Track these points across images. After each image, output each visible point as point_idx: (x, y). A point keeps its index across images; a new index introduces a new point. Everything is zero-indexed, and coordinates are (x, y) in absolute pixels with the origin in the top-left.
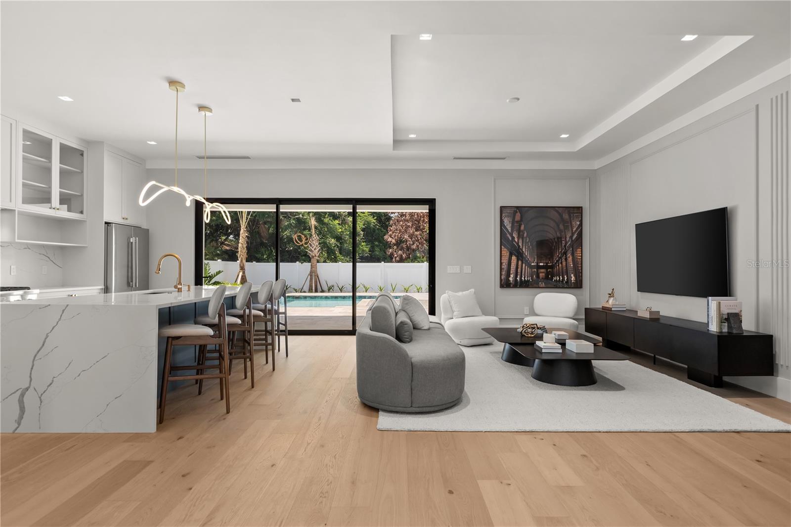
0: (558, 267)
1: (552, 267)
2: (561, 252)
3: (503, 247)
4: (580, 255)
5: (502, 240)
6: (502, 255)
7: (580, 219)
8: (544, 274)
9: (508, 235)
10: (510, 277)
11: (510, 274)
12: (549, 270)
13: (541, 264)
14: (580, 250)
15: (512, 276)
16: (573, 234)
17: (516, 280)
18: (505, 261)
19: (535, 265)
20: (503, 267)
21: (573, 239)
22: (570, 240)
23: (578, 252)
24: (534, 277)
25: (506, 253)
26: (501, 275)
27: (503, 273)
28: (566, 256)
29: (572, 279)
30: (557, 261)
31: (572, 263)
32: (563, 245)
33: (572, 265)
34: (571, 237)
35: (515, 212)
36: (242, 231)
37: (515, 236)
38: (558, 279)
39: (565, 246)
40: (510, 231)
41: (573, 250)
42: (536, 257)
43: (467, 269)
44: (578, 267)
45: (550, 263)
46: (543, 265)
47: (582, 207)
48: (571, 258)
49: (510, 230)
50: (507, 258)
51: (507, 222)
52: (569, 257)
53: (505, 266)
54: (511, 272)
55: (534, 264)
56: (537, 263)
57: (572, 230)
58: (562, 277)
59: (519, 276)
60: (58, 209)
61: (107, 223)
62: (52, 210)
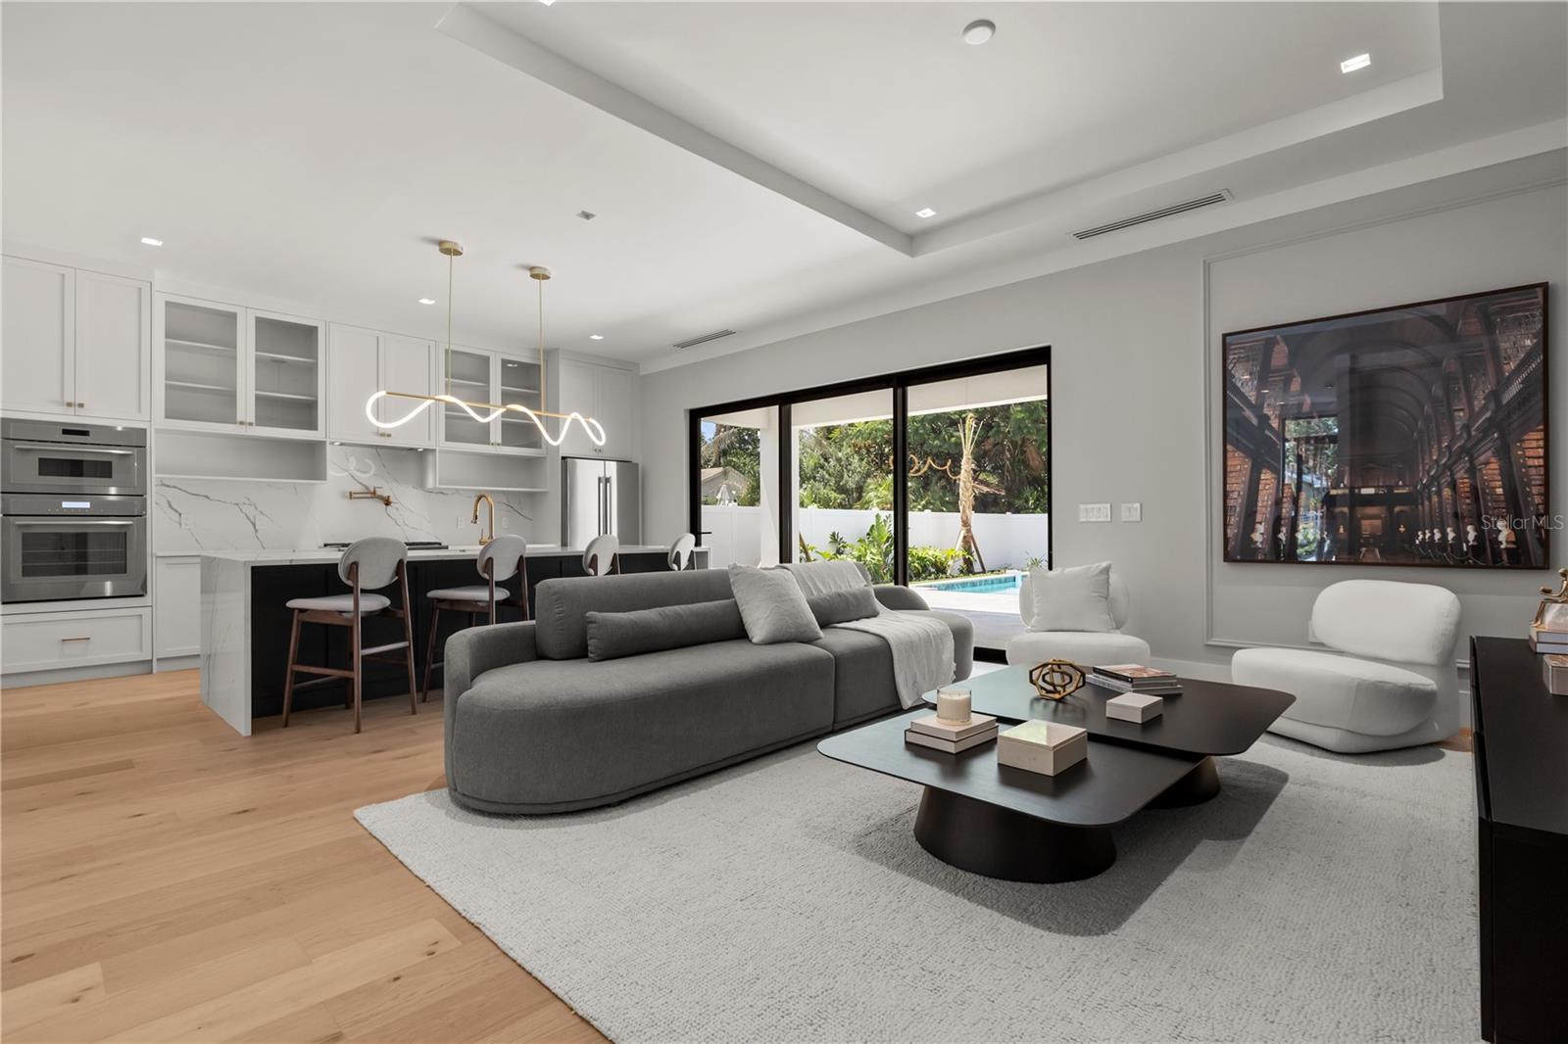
0: (1435, 499)
1: (1410, 499)
2: (1449, 447)
3: (1229, 447)
4: (1541, 452)
5: (1229, 429)
6: (1229, 469)
7: (1539, 326)
8: (1378, 522)
9: (1248, 413)
10: (1253, 530)
11: (1254, 523)
12: (1397, 509)
13: (1364, 491)
14: (1541, 435)
15: (1261, 528)
16: (1503, 383)
17: (1276, 541)
18: (1238, 487)
19: (1344, 495)
20: (1231, 503)
21: (1505, 401)
22: (1492, 406)
23: (1526, 444)
24: (1341, 530)
25: (1240, 464)
26: (1226, 525)
27: (1233, 520)
28: (1472, 461)
29: (1502, 537)
30: (1434, 479)
31: (1499, 483)
32: (1459, 424)
33: (1500, 491)
34: (1495, 395)
35: (1270, 344)
36: (964, 461)
37: (1270, 413)
38: (1437, 536)
39: (1467, 427)
40: (1253, 399)
41: (1502, 436)
42: (1347, 468)
43: (1131, 512)
44: (1530, 494)
45: (1405, 485)
46: (1376, 494)
47: (1545, 287)
48: (1495, 466)
49: (1252, 396)
50: (1245, 479)
51: (1242, 377)
52: (1487, 463)
53: (1237, 501)
54: (1259, 518)
55: (1340, 492)
56: (1352, 489)
57: (1499, 370)
58: (1456, 530)
59: (1284, 529)
60: (498, 444)
61: (563, 458)
62: (490, 446)
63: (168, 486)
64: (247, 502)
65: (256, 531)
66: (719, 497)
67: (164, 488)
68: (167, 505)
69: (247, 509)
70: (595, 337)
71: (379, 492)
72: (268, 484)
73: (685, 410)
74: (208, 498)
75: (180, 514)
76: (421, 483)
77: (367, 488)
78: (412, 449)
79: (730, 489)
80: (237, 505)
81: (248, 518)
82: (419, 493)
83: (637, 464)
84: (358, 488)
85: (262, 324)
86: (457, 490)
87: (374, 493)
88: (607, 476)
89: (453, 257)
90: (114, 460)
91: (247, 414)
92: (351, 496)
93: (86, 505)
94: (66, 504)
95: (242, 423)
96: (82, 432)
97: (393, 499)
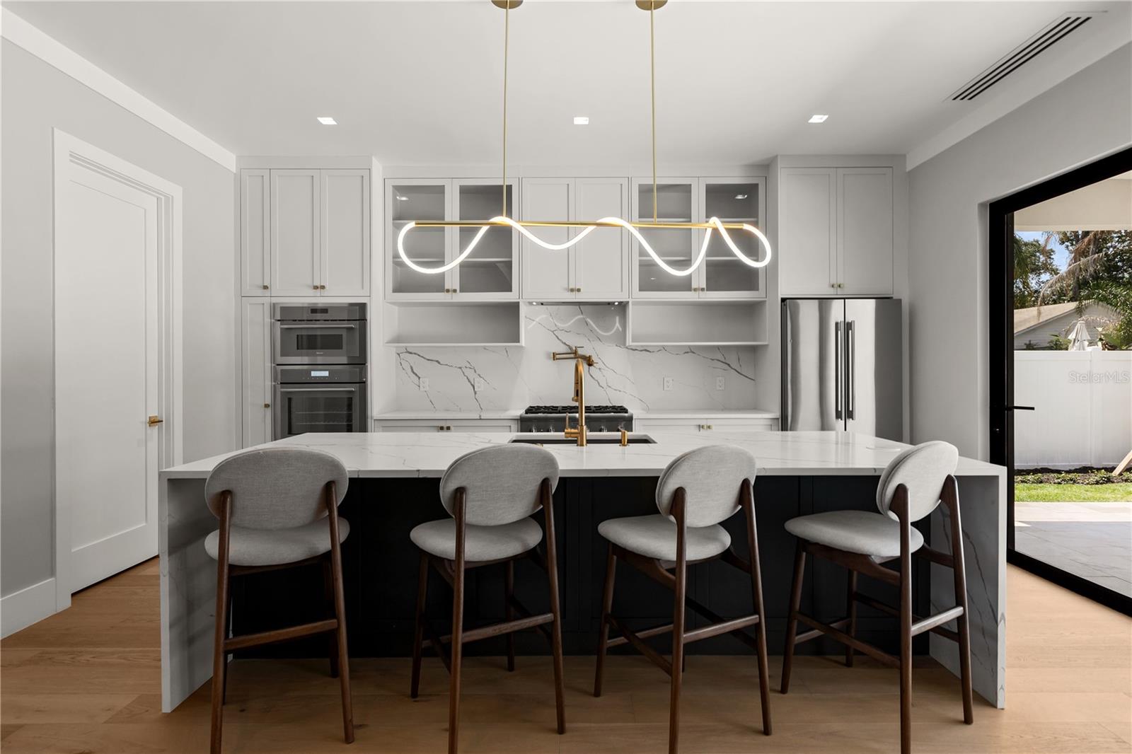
60: (703, 289)
61: (783, 300)
62: (693, 292)
63: (411, 353)
64: (468, 366)
65: (475, 393)
66: (1072, 336)
67: (408, 354)
68: (410, 370)
69: (469, 373)
70: (817, 119)
71: (580, 352)
72: (485, 348)
73: (982, 205)
74: (439, 363)
75: (419, 378)
76: (621, 339)
77: (571, 348)
78: (609, 303)
79: (1090, 326)
80: (460, 368)
81: (469, 381)
82: (621, 351)
83: (899, 301)
84: (562, 349)
85: (466, 192)
86: (664, 347)
87: (575, 353)
88: (849, 319)
89: (510, 11)
90: (344, 333)
91: (453, 282)
92: (555, 356)
93: (326, 374)
94: (314, 374)
95: (448, 291)
96: (324, 310)
97: (594, 358)
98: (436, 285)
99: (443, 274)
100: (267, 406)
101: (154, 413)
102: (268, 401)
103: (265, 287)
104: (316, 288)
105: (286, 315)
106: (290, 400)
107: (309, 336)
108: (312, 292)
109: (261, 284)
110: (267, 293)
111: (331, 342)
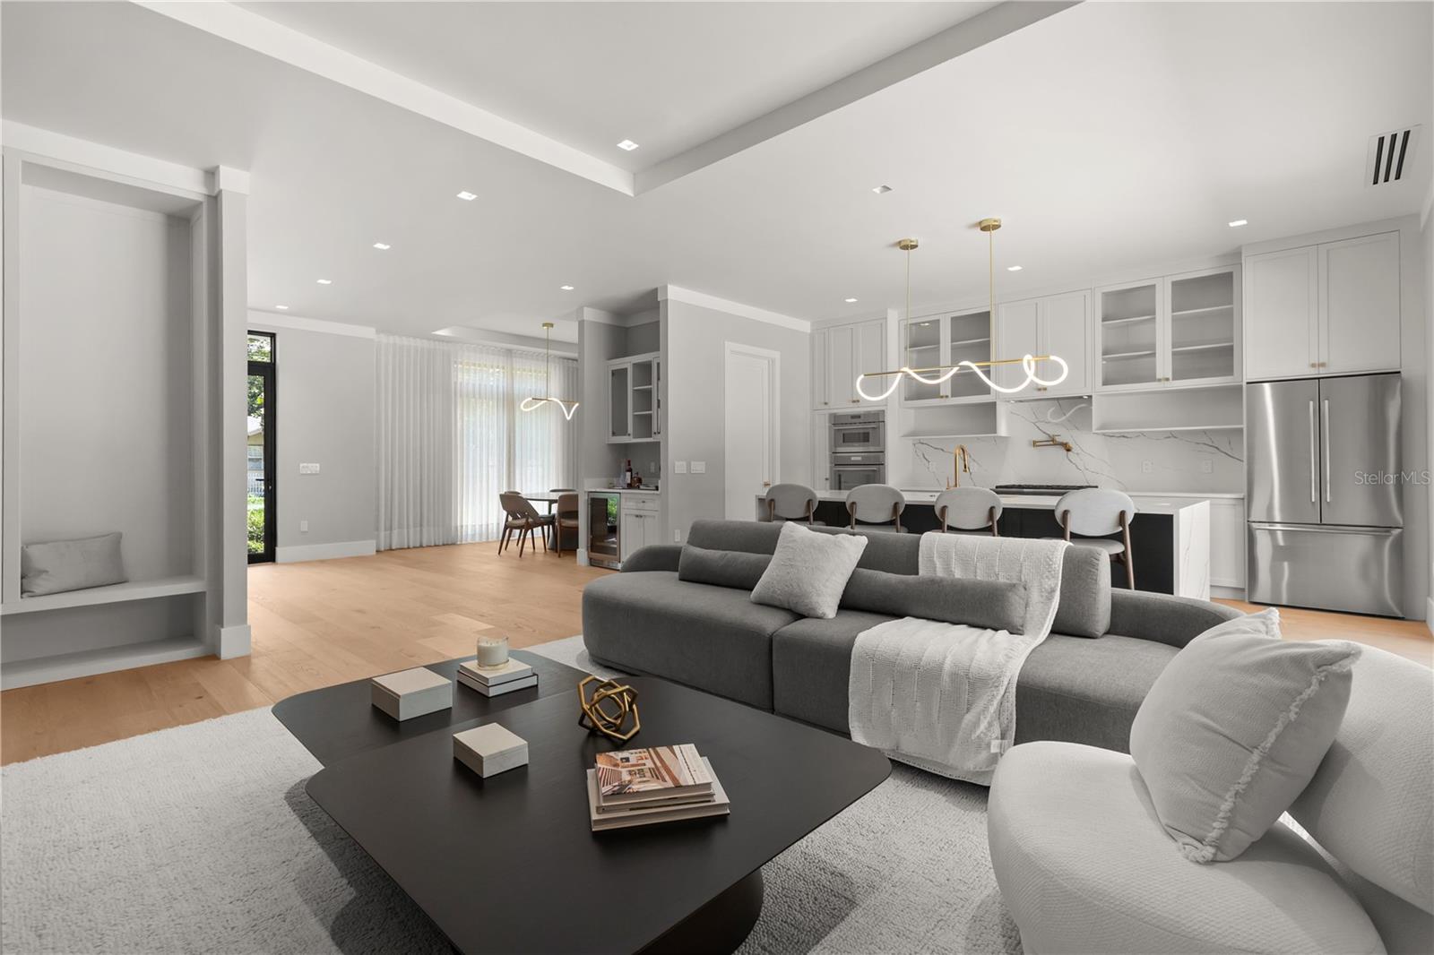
60: (1167, 379)
61: (1249, 384)
62: (1157, 382)
63: (923, 444)
67: (919, 444)
68: (922, 456)
71: (1059, 439)
72: (978, 438)
74: (943, 451)
75: (929, 462)
77: (1049, 436)
78: (1080, 397)
82: (1099, 438)
84: (1041, 437)
87: (1054, 440)
90: (871, 431)
91: (946, 390)
92: (1035, 444)
93: (860, 458)
94: (853, 459)
95: (942, 397)
96: (859, 417)
97: (1071, 444)
98: (934, 393)
99: (938, 385)
100: (827, 479)
101: (766, 480)
102: (828, 477)
103: (826, 404)
104: (854, 402)
105: (836, 420)
106: (840, 476)
107: (864, 433)
108: (852, 405)
109: (823, 401)
110: (826, 407)
111: (865, 438)
